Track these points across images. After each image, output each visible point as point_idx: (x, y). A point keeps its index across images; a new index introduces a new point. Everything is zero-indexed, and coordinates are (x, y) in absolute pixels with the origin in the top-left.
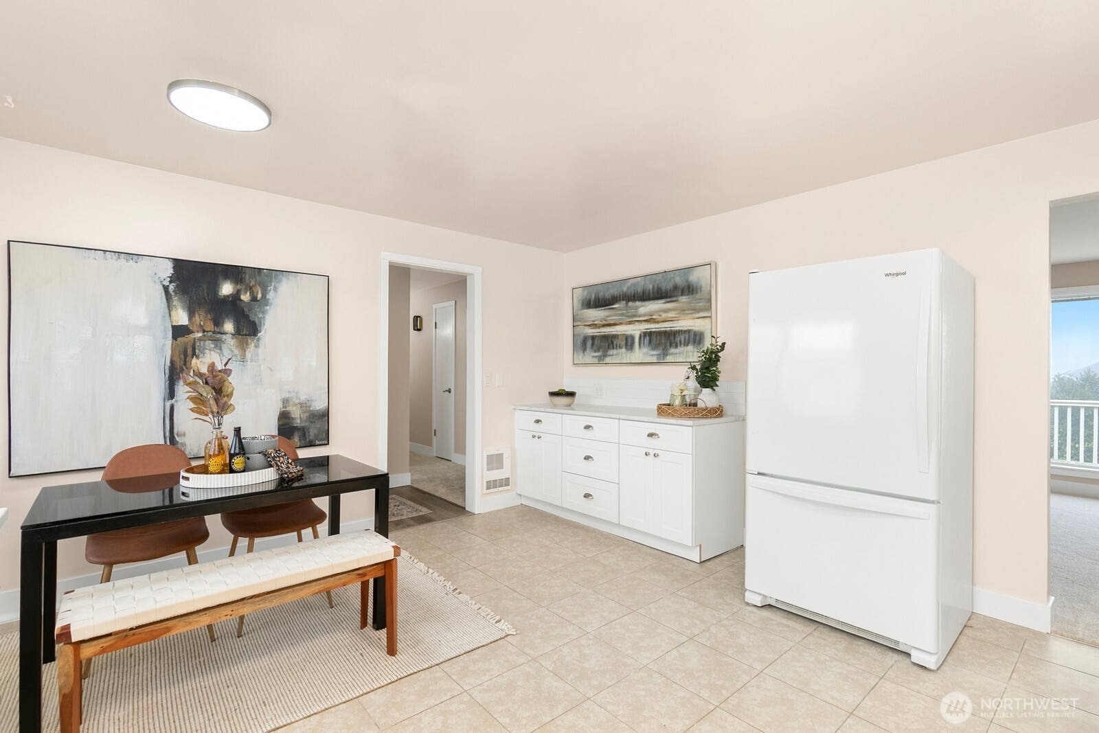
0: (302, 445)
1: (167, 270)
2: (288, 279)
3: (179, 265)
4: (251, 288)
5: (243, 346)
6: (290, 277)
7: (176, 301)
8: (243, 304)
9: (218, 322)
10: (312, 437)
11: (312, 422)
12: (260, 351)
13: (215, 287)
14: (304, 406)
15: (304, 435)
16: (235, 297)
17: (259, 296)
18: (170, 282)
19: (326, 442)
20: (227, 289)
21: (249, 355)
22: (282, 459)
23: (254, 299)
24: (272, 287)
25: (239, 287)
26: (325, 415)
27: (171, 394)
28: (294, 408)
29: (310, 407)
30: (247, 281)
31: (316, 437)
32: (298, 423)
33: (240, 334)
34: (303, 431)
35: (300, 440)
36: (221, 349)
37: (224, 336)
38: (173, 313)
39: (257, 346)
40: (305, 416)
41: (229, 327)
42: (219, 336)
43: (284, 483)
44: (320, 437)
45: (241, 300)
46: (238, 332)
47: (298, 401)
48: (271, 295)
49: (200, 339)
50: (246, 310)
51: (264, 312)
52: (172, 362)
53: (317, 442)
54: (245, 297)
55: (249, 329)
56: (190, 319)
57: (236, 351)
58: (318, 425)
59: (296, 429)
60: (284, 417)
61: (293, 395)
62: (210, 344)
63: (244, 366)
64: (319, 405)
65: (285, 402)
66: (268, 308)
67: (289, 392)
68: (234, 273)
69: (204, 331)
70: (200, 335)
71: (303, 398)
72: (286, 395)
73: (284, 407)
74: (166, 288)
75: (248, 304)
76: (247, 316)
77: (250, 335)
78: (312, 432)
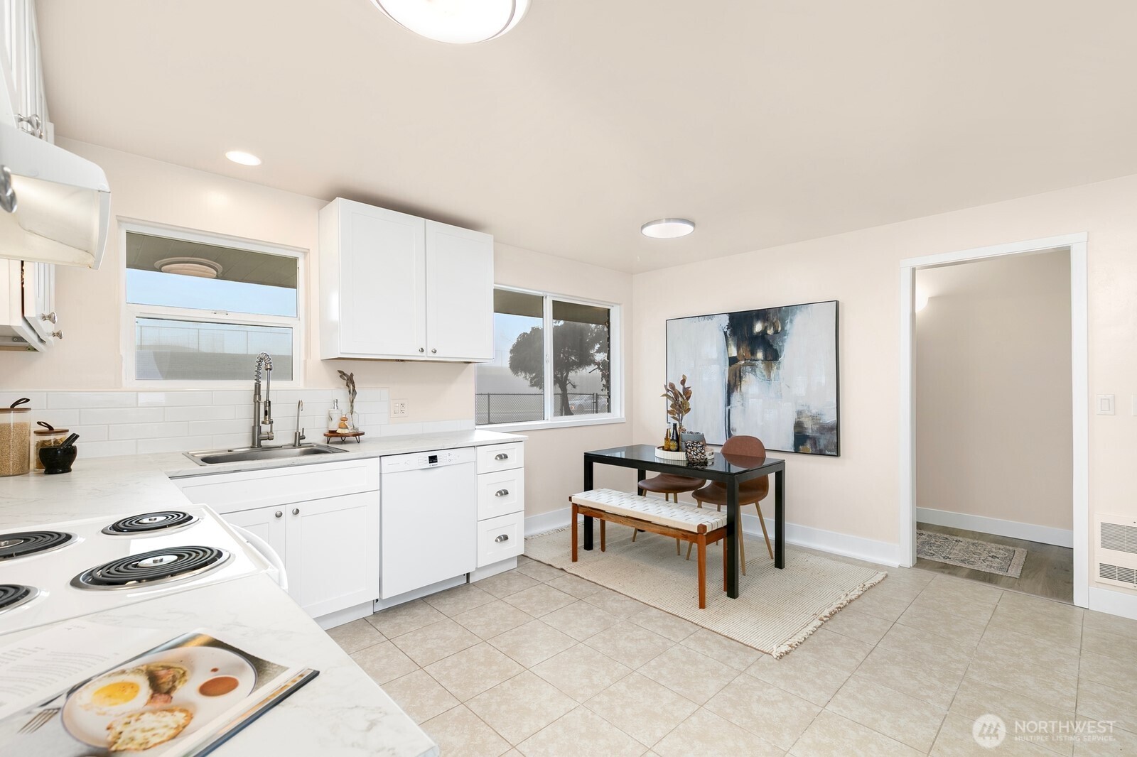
0: (813, 452)
1: (725, 321)
2: (801, 311)
3: (733, 316)
4: (774, 324)
5: (769, 368)
6: (803, 309)
7: (731, 342)
8: (769, 338)
9: (753, 353)
10: (822, 447)
11: (822, 434)
12: (780, 372)
13: (751, 327)
14: (815, 418)
15: (815, 444)
16: (764, 332)
17: (780, 329)
18: (728, 329)
19: (836, 454)
20: (758, 327)
21: (772, 376)
22: (695, 448)
23: (776, 332)
24: (789, 320)
25: (766, 324)
26: (836, 428)
27: (729, 403)
28: (807, 420)
29: (820, 420)
30: (771, 319)
31: (826, 447)
32: (809, 432)
33: (766, 360)
34: (815, 441)
35: (812, 448)
36: (755, 372)
37: (757, 362)
38: (729, 349)
39: (778, 369)
40: (815, 427)
41: (760, 355)
42: (754, 362)
43: (690, 463)
44: (829, 448)
45: (767, 334)
46: (766, 358)
47: (809, 414)
48: (788, 327)
49: (744, 365)
50: (771, 341)
51: (783, 341)
52: (729, 381)
53: (827, 452)
54: (770, 332)
55: (773, 355)
56: (738, 352)
57: (765, 373)
58: (828, 436)
59: (808, 437)
60: (799, 426)
61: (805, 408)
62: (749, 368)
63: (770, 384)
64: (830, 418)
65: (800, 413)
66: (786, 337)
67: (803, 405)
68: (762, 314)
69: (745, 360)
70: (743, 362)
71: (814, 411)
72: (801, 408)
73: (799, 418)
74: (725, 333)
75: (772, 336)
76: (772, 346)
77: (773, 360)
78: (822, 443)
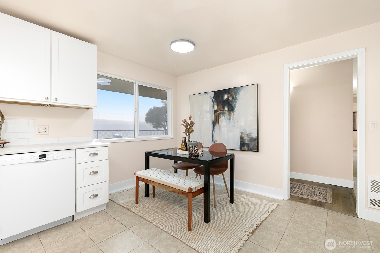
0: (248, 150)
1: (212, 94)
2: (243, 89)
3: (215, 92)
4: (232, 95)
5: (230, 114)
6: (243, 88)
7: (215, 104)
8: (230, 101)
9: (224, 108)
10: (251, 148)
11: (251, 142)
12: (235, 116)
13: (223, 97)
14: (248, 135)
15: (248, 146)
16: (228, 99)
17: (234, 97)
18: (213, 98)
19: (257, 151)
20: (226, 97)
21: (231, 117)
22: (193, 149)
23: (233, 98)
24: (238, 93)
25: (229, 95)
26: (257, 139)
27: (214, 129)
28: (245, 136)
29: (250, 136)
30: (231, 93)
31: (253, 148)
32: (246, 141)
33: (229, 111)
34: (248, 145)
35: (247, 148)
36: (224, 116)
37: (225, 112)
38: (214, 106)
39: (233, 114)
40: (248, 139)
41: (226, 109)
42: (224, 112)
44: (254, 148)
45: (229, 99)
46: (228, 110)
47: (246, 133)
48: (237, 96)
49: (220, 113)
50: (231, 102)
51: (235, 102)
52: (214, 120)
53: (253, 150)
54: (230, 98)
55: (232, 109)
56: (217, 108)
57: (228, 116)
58: (254, 143)
59: (245, 143)
60: (242, 139)
61: (244, 131)
62: (222, 115)
63: (230, 121)
64: (254, 135)
65: (242, 133)
66: (237, 101)
67: (243, 130)
68: (227, 91)
69: (220, 111)
70: (220, 112)
71: (248, 132)
72: (243, 131)
73: (242, 135)
74: (213, 100)
75: (231, 100)
76: (231, 104)
77: (231, 111)
78: (251, 146)
